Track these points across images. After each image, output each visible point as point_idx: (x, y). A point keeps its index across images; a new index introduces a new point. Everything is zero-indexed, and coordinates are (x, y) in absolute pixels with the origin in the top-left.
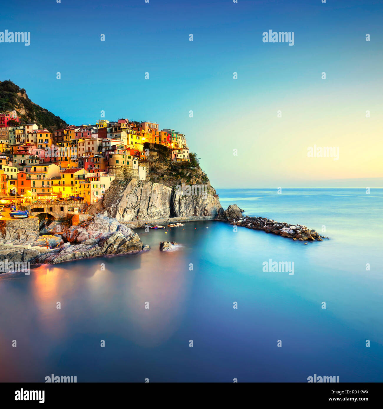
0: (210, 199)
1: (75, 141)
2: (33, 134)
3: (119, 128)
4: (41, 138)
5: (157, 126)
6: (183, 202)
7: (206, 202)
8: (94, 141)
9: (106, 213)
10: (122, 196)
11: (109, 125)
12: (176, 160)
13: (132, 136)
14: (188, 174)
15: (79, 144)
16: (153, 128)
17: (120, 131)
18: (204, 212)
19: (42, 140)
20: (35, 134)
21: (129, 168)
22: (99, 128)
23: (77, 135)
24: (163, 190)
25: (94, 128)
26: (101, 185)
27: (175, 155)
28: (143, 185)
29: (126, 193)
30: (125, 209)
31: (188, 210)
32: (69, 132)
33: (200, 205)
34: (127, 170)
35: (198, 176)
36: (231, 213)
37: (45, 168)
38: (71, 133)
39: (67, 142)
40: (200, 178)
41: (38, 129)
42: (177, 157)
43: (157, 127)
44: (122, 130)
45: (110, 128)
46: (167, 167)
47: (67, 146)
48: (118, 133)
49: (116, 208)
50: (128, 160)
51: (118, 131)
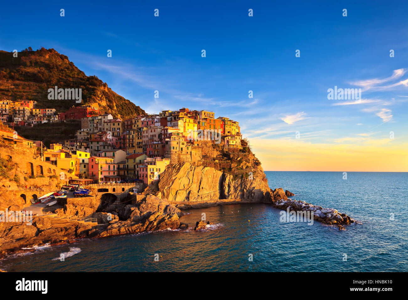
0: (258, 183)
1: (140, 129)
2: (108, 124)
3: (178, 117)
4: (114, 127)
5: (213, 114)
6: (232, 185)
7: (253, 186)
8: (156, 129)
9: (160, 194)
10: (175, 179)
11: (171, 114)
12: (229, 146)
13: (188, 124)
14: (239, 159)
15: (144, 132)
16: (209, 116)
17: (178, 119)
18: (251, 194)
19: (115, 128)
20: (110, 123)
21: (183, 153)
22: (161, 117)
23: (143, 124)
24: (214, 173)
25: (158, 117)
26: (157, 169)
27: (228, 141)
28: (195, 169)
29: (179, 175)
30: (177, 191)
31: (237, 192)
32: (137, 121)
33: (248, 189)
34: (181, 155)
35: (248, 161)
36: (276, 196)
37: (114, 153)
38: (138, 122)
39: (134, 130)
40: (250, 163)
41: (112, 119)
42: (229, 144)
43: (213, 116)
44: (180, 119)
45: (171, 117)
46: (219, 153)
47: (134, 134)
48: (176, 122)
49: (169, 190)
50: (181, 146)
51: (177, 119)
